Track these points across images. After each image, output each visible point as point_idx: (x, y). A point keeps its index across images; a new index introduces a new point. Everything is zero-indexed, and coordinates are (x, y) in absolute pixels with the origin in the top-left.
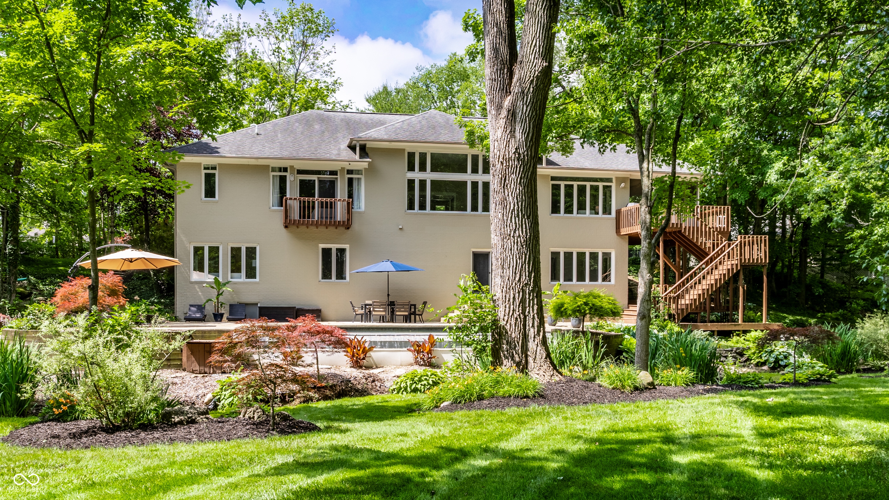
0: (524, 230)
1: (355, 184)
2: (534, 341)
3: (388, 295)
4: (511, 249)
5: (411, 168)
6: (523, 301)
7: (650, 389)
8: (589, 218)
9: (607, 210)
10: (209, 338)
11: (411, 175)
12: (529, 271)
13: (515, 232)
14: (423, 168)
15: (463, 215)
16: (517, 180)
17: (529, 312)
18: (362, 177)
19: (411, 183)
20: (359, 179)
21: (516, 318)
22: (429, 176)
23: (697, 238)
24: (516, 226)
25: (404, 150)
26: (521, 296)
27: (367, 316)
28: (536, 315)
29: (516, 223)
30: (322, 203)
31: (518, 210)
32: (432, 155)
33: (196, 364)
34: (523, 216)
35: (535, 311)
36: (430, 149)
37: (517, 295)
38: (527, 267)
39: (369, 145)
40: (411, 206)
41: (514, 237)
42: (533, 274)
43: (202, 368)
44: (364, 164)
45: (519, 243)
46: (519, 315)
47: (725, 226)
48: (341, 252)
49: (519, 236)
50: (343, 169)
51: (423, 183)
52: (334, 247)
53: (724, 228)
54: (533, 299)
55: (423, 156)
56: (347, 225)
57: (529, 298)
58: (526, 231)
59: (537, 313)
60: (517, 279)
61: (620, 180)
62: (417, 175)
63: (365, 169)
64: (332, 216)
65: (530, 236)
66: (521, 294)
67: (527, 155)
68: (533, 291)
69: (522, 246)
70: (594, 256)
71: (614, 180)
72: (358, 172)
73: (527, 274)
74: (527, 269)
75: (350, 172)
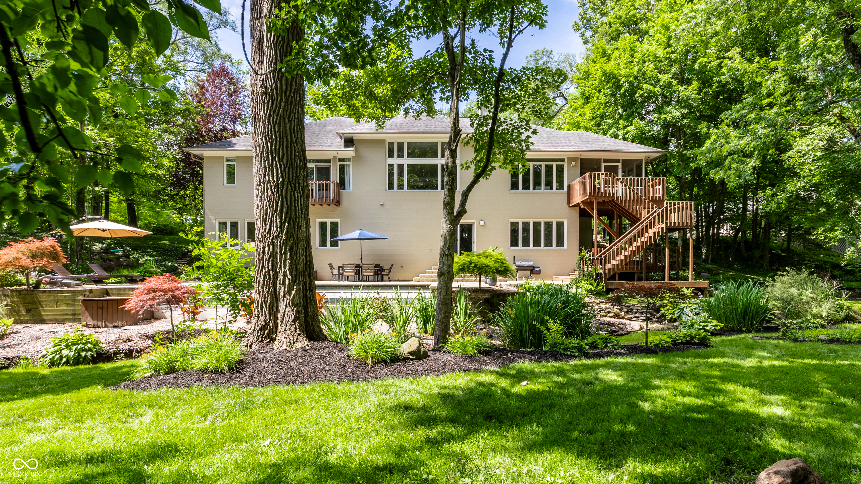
0: (275, 174)
1: (346, 169)
2: (283, 301)
3: (361, 259)
4: (261, 197)
5: (391, 155)
6: (273, 256)
7: (412, 359)
8: (543, 193)
9: (560, 186)
10: (124, 295)
11: (390, 161)
12: (281, 221)
13: (264, 177)
14: (400, 156)
15: (434, 193)
16: (265, 117)
17: (280, 268)
18: (351, 163)
19: (391, 167)
20: (349, 166)
21: (265, 275)
22: (406, 161)
23: (629, 206)
24: (266, 171)
25: (384, 141)
26: (271, 250)
27: (340, 276)
28: (288, 272)
29: (265, 167)
30: (319, 185)
31: (267, 152)
32: (409, 144)
33: (90, 318)
34: (274, 159)
35: (287, 267)
36: (406, 139)
37: (267, 248)
38: (278, 216)
39: (356, 137)
40: (391, 186)
41: (264, 183)
42: (286, 225)
43: (95, 322)
44: (350, 153)
45: (269, 190)
46: (269, 271)
47: (661, 195)
48: (335, 226)
49: (269, 180)
50: (335, 158)
51: (401, 167)
52: (328, 221)
53: (659, 197)
54: (285, 253)
55: (401, 146)
56: (338, 202)
57: (280, 252)
58: (277, 176)
59: (289, 269)
60: (267, 230)
61: (571, 159)
62: (395, 161)
63: (353, 157)
64: (327, 196)
65: (283, 181)
66: (271, 247)
67: (276, 88)
68: (285, 244)
69: (273, 193)
70: (548, 225)
71: (566, 160)
72: (349, 160)
73: (278, 224)
74: (278, 219)
75: (340, 160)
